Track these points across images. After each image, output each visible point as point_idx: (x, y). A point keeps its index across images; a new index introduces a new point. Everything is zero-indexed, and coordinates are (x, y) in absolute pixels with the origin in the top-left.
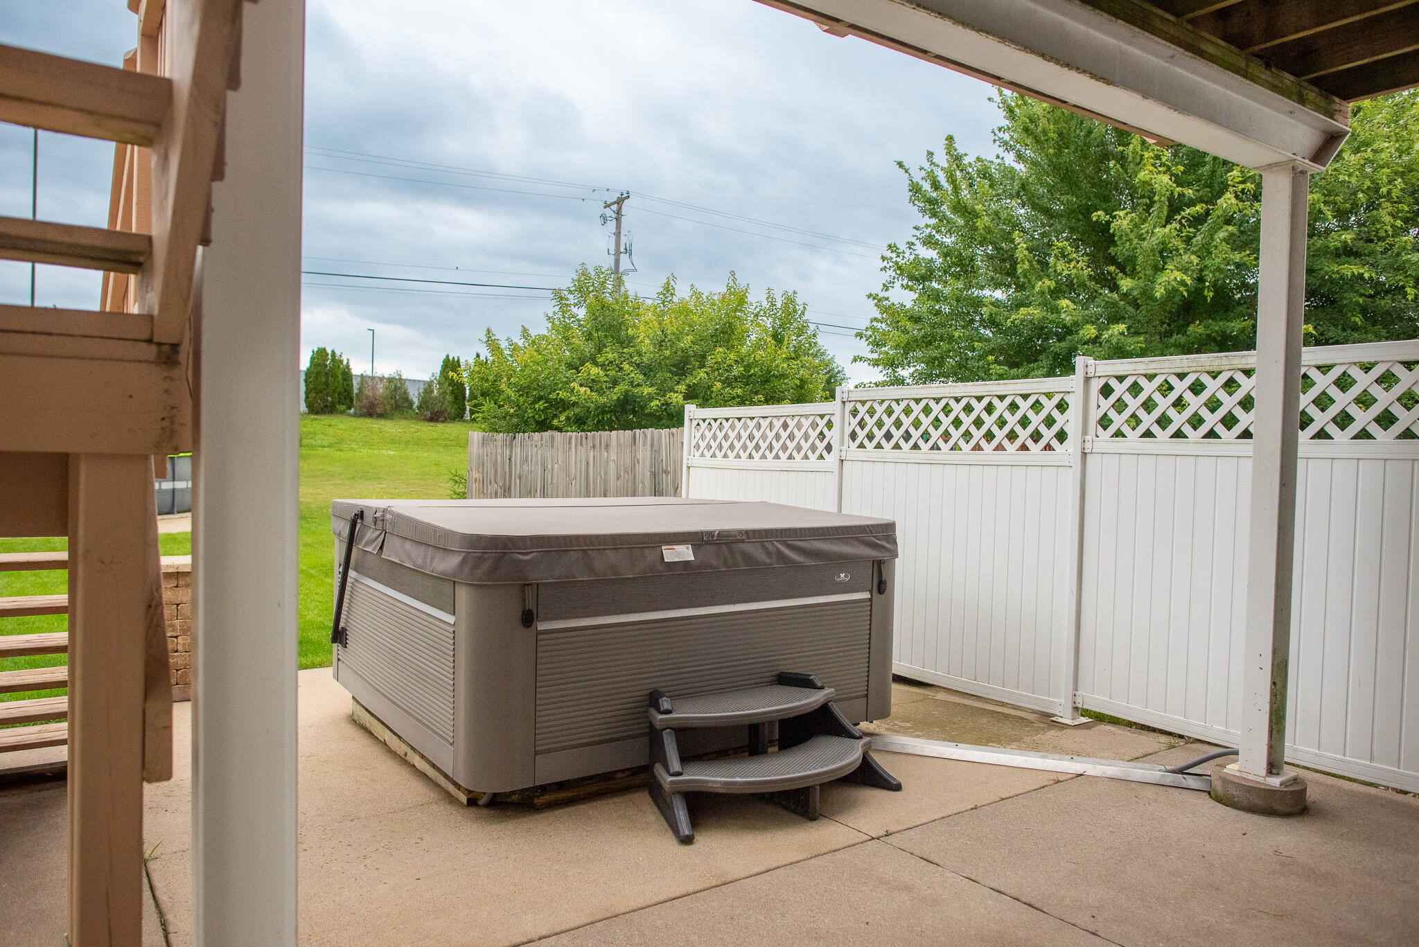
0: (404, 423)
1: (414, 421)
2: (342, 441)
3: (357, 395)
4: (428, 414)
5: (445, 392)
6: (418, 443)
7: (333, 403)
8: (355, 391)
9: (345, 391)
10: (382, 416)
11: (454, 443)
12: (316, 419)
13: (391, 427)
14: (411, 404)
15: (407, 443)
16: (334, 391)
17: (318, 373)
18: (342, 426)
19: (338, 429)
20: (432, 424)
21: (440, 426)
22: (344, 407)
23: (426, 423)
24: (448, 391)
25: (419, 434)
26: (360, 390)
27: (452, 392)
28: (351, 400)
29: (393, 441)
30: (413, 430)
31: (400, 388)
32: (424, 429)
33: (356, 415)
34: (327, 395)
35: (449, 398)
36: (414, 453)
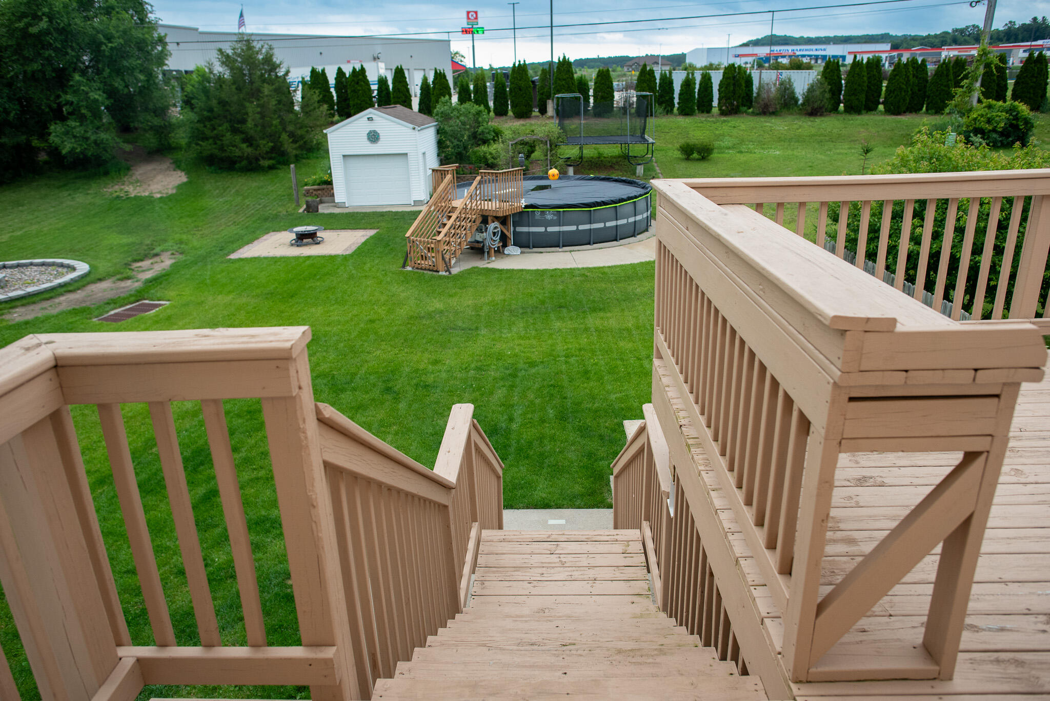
0: (789, 118)
1: (798, 116)
2: (742, 141)
3: (755, 98)
4: (809, 109)
5: (825, 91)
6: (799, 140)
7: (738, 107)
8: (755, 95)
9: (747, 95)
10: (774, 113)
11: (827, 138)
12: (725, 121)
13: (779, 125)
14: (796, 100)
15: (790, 140)
16: (739, 97)
17: (728, 84)
18: (743, 127)
19: (740, 130)
20: (812, 119)
21: (818, 120)
22: (745, 108)
23: (807, 118)
24: (827, 90)
25: (800, 130)
26: (758, 94)
27: (831, 90)
28: (751, 102)
29: (780, 140)
30: (795, 127)
31: (788, 89)
32: (805, 124)
33: (754, 114)
34: (734, 100)
35: (827, 95)
36: (795, 153)
